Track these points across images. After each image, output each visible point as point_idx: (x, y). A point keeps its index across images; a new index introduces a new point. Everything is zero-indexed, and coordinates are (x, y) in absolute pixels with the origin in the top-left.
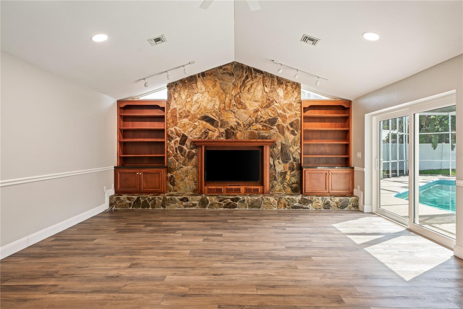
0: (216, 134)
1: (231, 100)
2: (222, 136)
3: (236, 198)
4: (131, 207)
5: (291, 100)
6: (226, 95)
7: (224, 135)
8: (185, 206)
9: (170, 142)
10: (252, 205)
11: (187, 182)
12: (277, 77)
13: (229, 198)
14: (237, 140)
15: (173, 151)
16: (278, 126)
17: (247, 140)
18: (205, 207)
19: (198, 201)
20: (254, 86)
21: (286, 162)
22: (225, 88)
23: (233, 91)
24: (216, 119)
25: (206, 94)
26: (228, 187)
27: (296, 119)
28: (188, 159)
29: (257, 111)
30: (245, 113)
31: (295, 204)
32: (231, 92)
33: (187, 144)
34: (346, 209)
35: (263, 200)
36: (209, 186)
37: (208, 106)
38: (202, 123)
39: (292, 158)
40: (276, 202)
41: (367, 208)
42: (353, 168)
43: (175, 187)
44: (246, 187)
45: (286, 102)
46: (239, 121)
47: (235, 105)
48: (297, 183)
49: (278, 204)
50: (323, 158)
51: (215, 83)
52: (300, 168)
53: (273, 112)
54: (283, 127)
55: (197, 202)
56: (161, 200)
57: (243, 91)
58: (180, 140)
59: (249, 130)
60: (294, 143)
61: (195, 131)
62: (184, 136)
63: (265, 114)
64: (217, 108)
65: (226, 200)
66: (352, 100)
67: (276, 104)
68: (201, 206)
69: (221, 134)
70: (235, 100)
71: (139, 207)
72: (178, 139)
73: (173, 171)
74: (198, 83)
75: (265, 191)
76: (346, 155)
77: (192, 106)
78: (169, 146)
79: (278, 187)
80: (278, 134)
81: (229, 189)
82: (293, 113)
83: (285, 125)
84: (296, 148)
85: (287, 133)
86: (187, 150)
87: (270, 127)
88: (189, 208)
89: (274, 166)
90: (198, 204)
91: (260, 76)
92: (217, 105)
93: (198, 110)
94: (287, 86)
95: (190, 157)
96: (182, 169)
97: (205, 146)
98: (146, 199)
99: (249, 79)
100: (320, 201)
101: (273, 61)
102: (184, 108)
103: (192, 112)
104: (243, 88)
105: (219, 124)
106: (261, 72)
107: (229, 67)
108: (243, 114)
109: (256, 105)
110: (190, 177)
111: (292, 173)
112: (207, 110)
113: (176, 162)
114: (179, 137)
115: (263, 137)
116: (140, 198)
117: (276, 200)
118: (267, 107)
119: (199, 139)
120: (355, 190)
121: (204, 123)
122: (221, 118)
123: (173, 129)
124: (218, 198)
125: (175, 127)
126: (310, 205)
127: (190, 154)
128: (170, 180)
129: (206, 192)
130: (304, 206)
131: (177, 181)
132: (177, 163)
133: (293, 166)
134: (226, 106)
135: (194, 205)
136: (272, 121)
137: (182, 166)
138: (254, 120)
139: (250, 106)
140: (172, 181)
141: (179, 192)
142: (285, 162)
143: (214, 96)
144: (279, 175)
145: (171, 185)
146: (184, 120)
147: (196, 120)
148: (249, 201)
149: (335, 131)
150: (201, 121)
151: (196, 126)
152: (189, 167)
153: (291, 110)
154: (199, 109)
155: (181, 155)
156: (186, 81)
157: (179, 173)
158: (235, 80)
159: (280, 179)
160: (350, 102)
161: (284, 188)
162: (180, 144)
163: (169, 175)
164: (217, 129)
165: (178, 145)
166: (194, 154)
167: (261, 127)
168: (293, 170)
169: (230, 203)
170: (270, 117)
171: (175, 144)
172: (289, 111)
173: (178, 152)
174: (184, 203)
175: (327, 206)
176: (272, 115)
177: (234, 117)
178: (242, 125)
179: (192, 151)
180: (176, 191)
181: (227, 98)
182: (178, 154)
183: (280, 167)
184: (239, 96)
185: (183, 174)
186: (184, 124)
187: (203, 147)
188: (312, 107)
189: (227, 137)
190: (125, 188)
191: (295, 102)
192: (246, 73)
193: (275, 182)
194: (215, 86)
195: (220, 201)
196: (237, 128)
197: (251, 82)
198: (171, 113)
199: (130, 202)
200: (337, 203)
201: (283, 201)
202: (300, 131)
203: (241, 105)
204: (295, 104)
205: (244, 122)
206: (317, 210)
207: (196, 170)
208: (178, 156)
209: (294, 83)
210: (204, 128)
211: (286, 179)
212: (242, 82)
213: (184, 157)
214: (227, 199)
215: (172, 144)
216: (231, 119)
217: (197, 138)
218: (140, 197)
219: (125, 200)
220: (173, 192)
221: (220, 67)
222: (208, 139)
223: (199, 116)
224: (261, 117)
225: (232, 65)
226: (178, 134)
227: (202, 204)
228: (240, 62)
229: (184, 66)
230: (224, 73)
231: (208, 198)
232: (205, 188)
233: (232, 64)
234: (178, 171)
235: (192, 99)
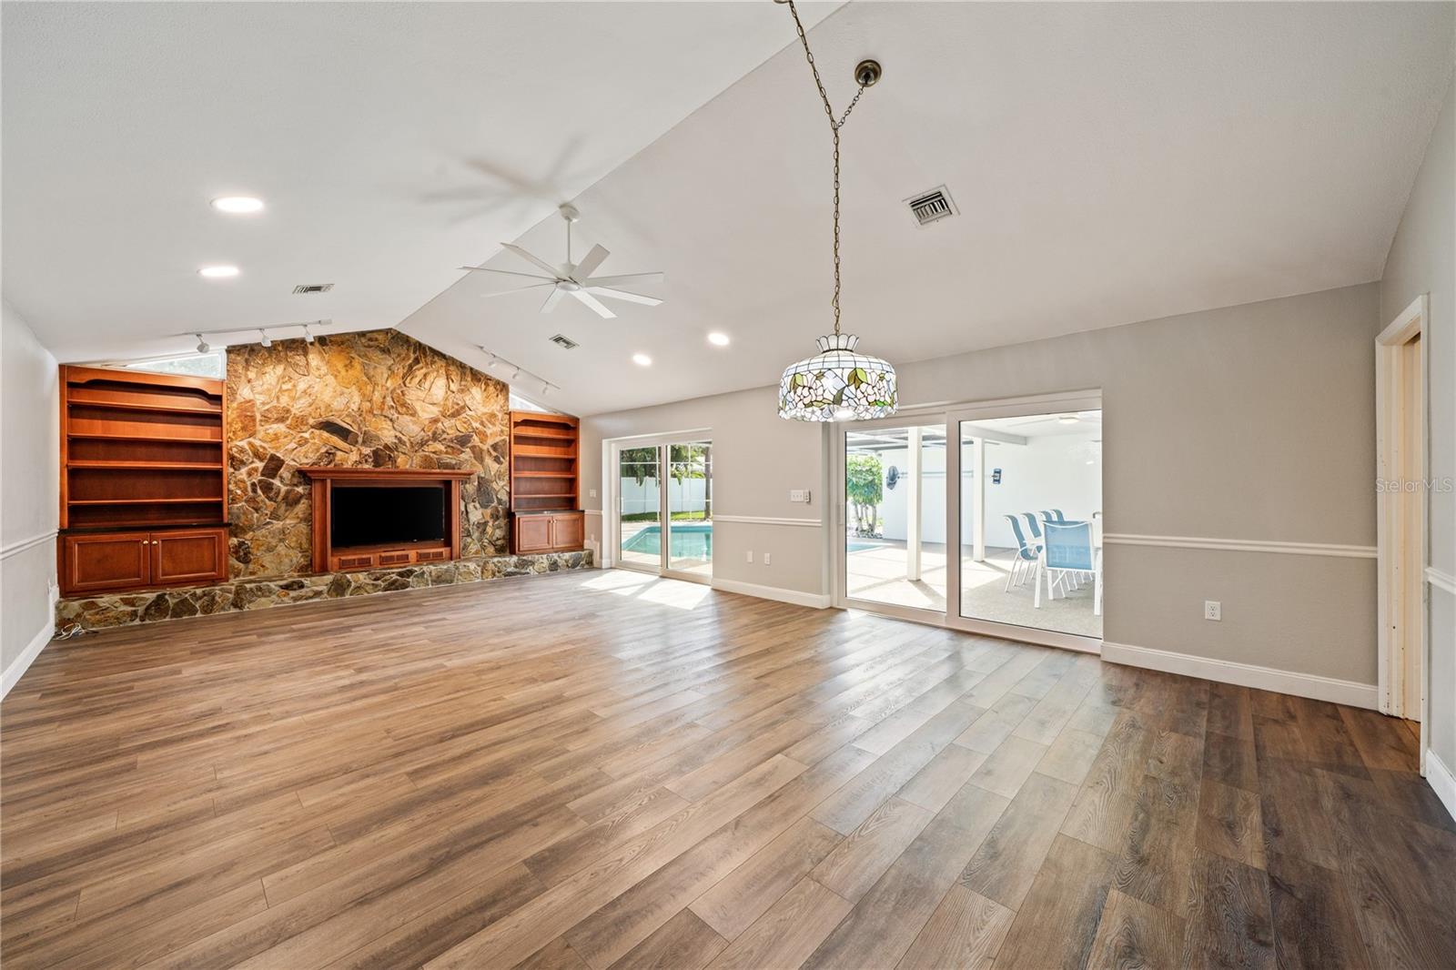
0: (354, 457)
1: (384, 398)
2: (366, 461)
3: (408, 570)
4: (138, 619)
5: (493, 408)
6: (374, 387)
7: (370, 460)
8: (295, 599)
9: (235, 469)
10: (438, 580)
11: (283, 552)
12: (471, 369)
13: (393, 573)
14: (396, 470)
15: (245, 491)
16: (473, 448)
17: (418, 469)
18: (343, 595)
19: (327, 585)
20: (430, 378)
21: (486, 507)
22: (372, 373)
23: (389, 382)
24: (354, 429)
25: (330, 379)
26: (383, 554)
27: (502, 438)
28: (287, 505)
29: (435, 421)
30: (415, 423)
31: (509, 570)
32: (384, 381)
33: (284, 475)
34: (578, 568)
35: (457, 568)
36: (343, 555)
37: (335, 403)
38: (320, 435)
39: (496, 501)
40: (479, 569)
41: (605, 563)
42: (583, 511)
43: (251, 566)
44: (419, 551)
45: (486, 410)
46: (401, 435)
47: (392, 407)
48: (504, 538)
49: (482, 572)
50: (539, 498)
51: (351, 362)
52: (510, 516)
53: (465, 425)
54: (481, 451)
55: (325, 587)
56: (230, 593)
57: (410, 383)
58: (265, 467)
59: (421, 453)
60: (499, 476)
61: (304, 449)
62: (273, 458)
63: (451, 428)
64: (355, 409)
65: (388, 577)
66: (579, 417)
67: (470, 413)
68: (334, 594)
69: (364, 458)
70: (393, 399)
71: (165, 617)
72: (260, 465)
73: (245, 531)
74: (311, 356)
75: (454, 555)
76: (570, 493)
77: (293, 399)
78: (234, 479)
79: (474, 547)
80: (474, 461)
81: (387, 557)
82: (497, 428)
83: (485, 448)
84: (501, 483)
85: (488, 461)
86: (284, 489)
87: (459, 449)
88: (304, 602)
89: (467, 512)
90: (326, 591)
91: (440, 363)
92: (354, 403)
93: (310, 409)
94: (487, 385)
95: (291, 501)
96: (269, 526)
97: (332, 480)
98: (187, 595)
99: (421, 365)
100: (544, 561)
101: (482, 348)
102: (275, 401)
103: (294, 411)
104: (409, 378)
105: (360, 440)
106: (443, 356)
107: (381, 337)
108: (411, 424)
109: (434, 411)
110: (292, 541)
111: (497, 523)
112: (331, 411)
113: (252, 513)
114: (261, 460)
115: (447, 466)
116: (167, 597)
117: (479, 566)
118: (453, 415)
119: (312, 465)
120: (585, 541)
121: (326, 434)
122: (364, 429)
123: (244, 444)
124: (372, 574)
125: (251, 439)
126: (531, 568)
127: (291, 496)
128: (236, 552)
129: (336, 568)
130: (523, 571)
131: (257, 553)
132: (256, 515)
133: (498, 512)
134: (375, 406)
135: (318, 594)
136: (463, 441)
137: (268, 520)
138: (431, 435)
139: (424, 411)
140: (242, 554)
141: (261, 574)
142: (484, 506)
143: (349, 386)
144: (475, 527)
145: (240, 561)
146: (275, 426)
147: (305, 428)
148: (433, 574)
149: (561, 459)
150: (317, 432)
151: (306, 441)
152: (288, 521)
153: (494, 425)
154: (313, 407)
155: (268, 498)
156: (280, 348)
157: (263, 536)
158: (392, 362)
159: (476, 535)
160: (576, 420)
161: (483, 548)
162: (262, 475)
163: (234, 541)
164: (353, 448)
165: (257, 478)
166: (301, 496)
167: (443, 448)
168: (497, 518)
169: (396, 581)
170: (458, 433)
171: (250, 474)
172: (491, 426)
173: (259, 492)
174: (293, 594)
175: (554, 567)
176: (463, 430)
177: (390, 428)
178: (408, 445)
179: (297, 489)
180: (252, 573)
181: (376, 393)
182: (260, 496)
183: (476, 515)
184: (402, 392)
185: (272, 537)
186: (275, 434)
187: (329, 481)
188: (526, 423)
189: (377, 464)
190: (102, 580)
191: (500, 411)
192: (414, 352)
193: (469, 540)
194: (349, 366)
195: (376, 579)
196: (397, 449)
197: (424, 371)
198: (237, 408)
199: (133, 609)
200: (567, 561)
201: (490, 566)
202: (508, 458)
203: (403, 406)
204: (500, 415)
205: (412, 439)
206: (541, 574)
207: (305, 527)
208: (258, 499)
209: (498, 382)
210: (325, 445)
211: (487, 533)
212: (406, 368)
213: (275, 501)
214: (389, 574)
215: (241, 474)
216: (385, 432)
217: (307, 464)
218: (165, 594)
219: (117, 605)
220: (244, 576)
221: (362, 334)
222: (335, 465)
223: (311, 421)
224: (444, 432)
225: (387, 333)
226: (257, 455)
227: (335, 590)
228: (403, 332)
229: (306, 326)
230: (370, 346)
231: (348, 576)
232: (333, 560)
233: (387, 331)
234: (258, 533)
235: (294, 386)
